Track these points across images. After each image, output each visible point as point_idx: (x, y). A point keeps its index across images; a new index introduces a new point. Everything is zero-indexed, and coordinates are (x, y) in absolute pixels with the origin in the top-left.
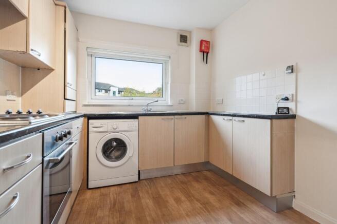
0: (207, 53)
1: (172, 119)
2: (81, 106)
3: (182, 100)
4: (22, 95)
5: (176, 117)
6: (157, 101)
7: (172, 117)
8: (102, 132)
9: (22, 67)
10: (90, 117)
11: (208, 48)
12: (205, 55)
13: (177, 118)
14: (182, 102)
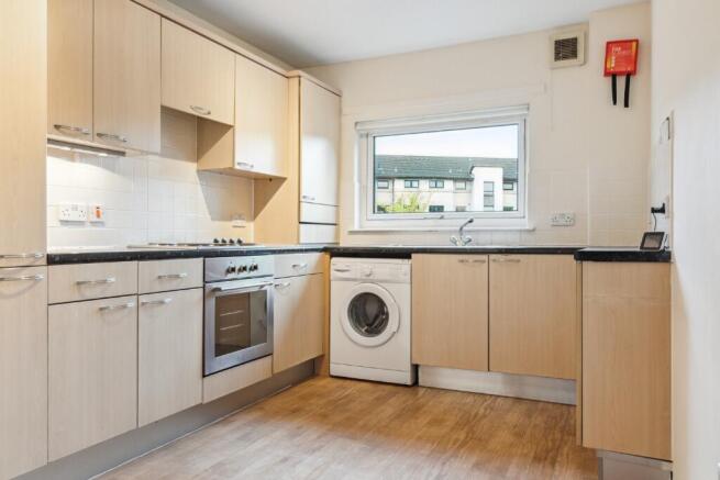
0: (628, 76)
1: (484, 262)
2: (346, 232)
3: (563, 215)
4: (255, 217)
5: (493, 257)
6: (471, 221)
7: (485, 257)
8: (350, 279)
9: (255, 179)
10: (335, 252)
11: (634, 60)
12: (621, 81)
13: (494, 260)
14: (562, 222)
